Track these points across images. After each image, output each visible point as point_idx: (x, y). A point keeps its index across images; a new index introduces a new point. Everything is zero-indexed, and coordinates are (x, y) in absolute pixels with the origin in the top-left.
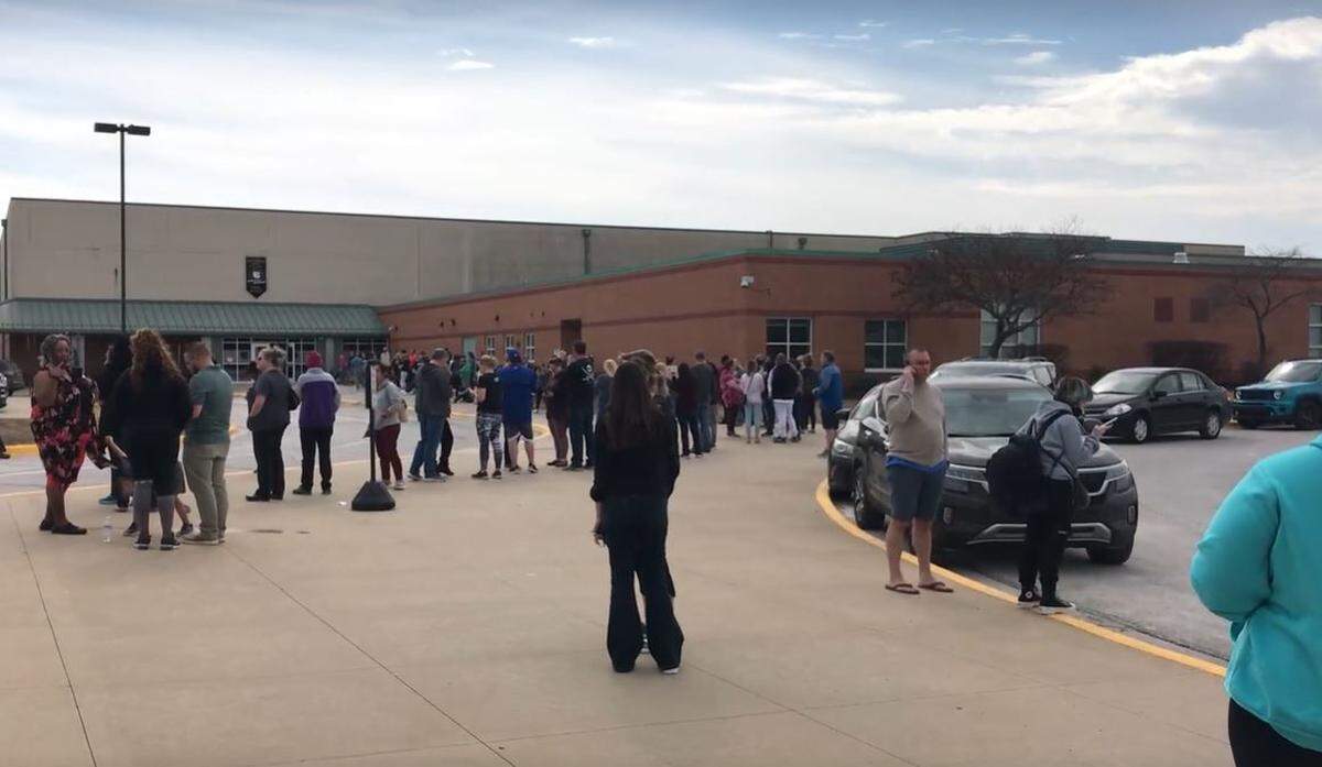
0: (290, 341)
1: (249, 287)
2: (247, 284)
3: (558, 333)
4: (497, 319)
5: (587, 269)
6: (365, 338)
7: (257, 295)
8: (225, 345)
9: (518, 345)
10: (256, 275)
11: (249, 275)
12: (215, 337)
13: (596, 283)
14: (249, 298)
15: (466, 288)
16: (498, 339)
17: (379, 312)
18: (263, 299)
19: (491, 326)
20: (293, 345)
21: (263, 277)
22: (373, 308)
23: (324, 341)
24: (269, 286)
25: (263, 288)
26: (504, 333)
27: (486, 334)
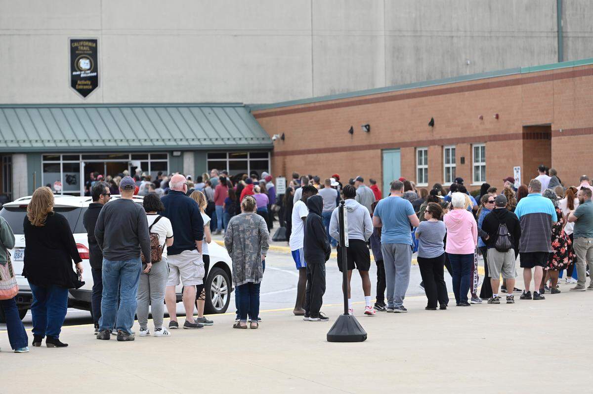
0: (134, 158)
1: (75, 82)
2: (73, 76)
3: (518, 145)
4: (432, 123)
5: (561, 55)
6: (237, 152)
7: (85, 93)
8: (45, 165)
9: (463, 160)
10: (84, 64)
11: (74, 66)
12: (31, 154)
13: (574, 74)
14: (76, 98)
15: (382, 81)
16: (434, 151)
17: (257, 113)
18: (94, 97)
19: (425, 134)
20: (137, 163)
21: (94, 68)
22: (248, 108)
23: (181, 156)
24: (102, 80)
25: (94, 82)
26: (441, 143)
27: (416, 145)
